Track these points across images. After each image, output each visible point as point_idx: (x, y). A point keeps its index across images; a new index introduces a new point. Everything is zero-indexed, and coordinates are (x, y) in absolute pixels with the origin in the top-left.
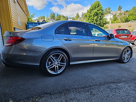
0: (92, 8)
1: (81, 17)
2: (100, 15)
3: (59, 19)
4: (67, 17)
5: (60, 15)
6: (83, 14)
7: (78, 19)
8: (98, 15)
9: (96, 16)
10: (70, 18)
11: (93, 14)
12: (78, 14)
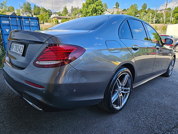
0: (89, 2)
1: (70, 13)
2: (99, 13)
3: (38, 13)
4: (51, 11)
5: (39, 8)
6: (73, 10)
7: (67, 15)
8: (97, 11)
9: (95, 12)
10: (55, 13)
11: (91, 10)
12: (66, 8)
